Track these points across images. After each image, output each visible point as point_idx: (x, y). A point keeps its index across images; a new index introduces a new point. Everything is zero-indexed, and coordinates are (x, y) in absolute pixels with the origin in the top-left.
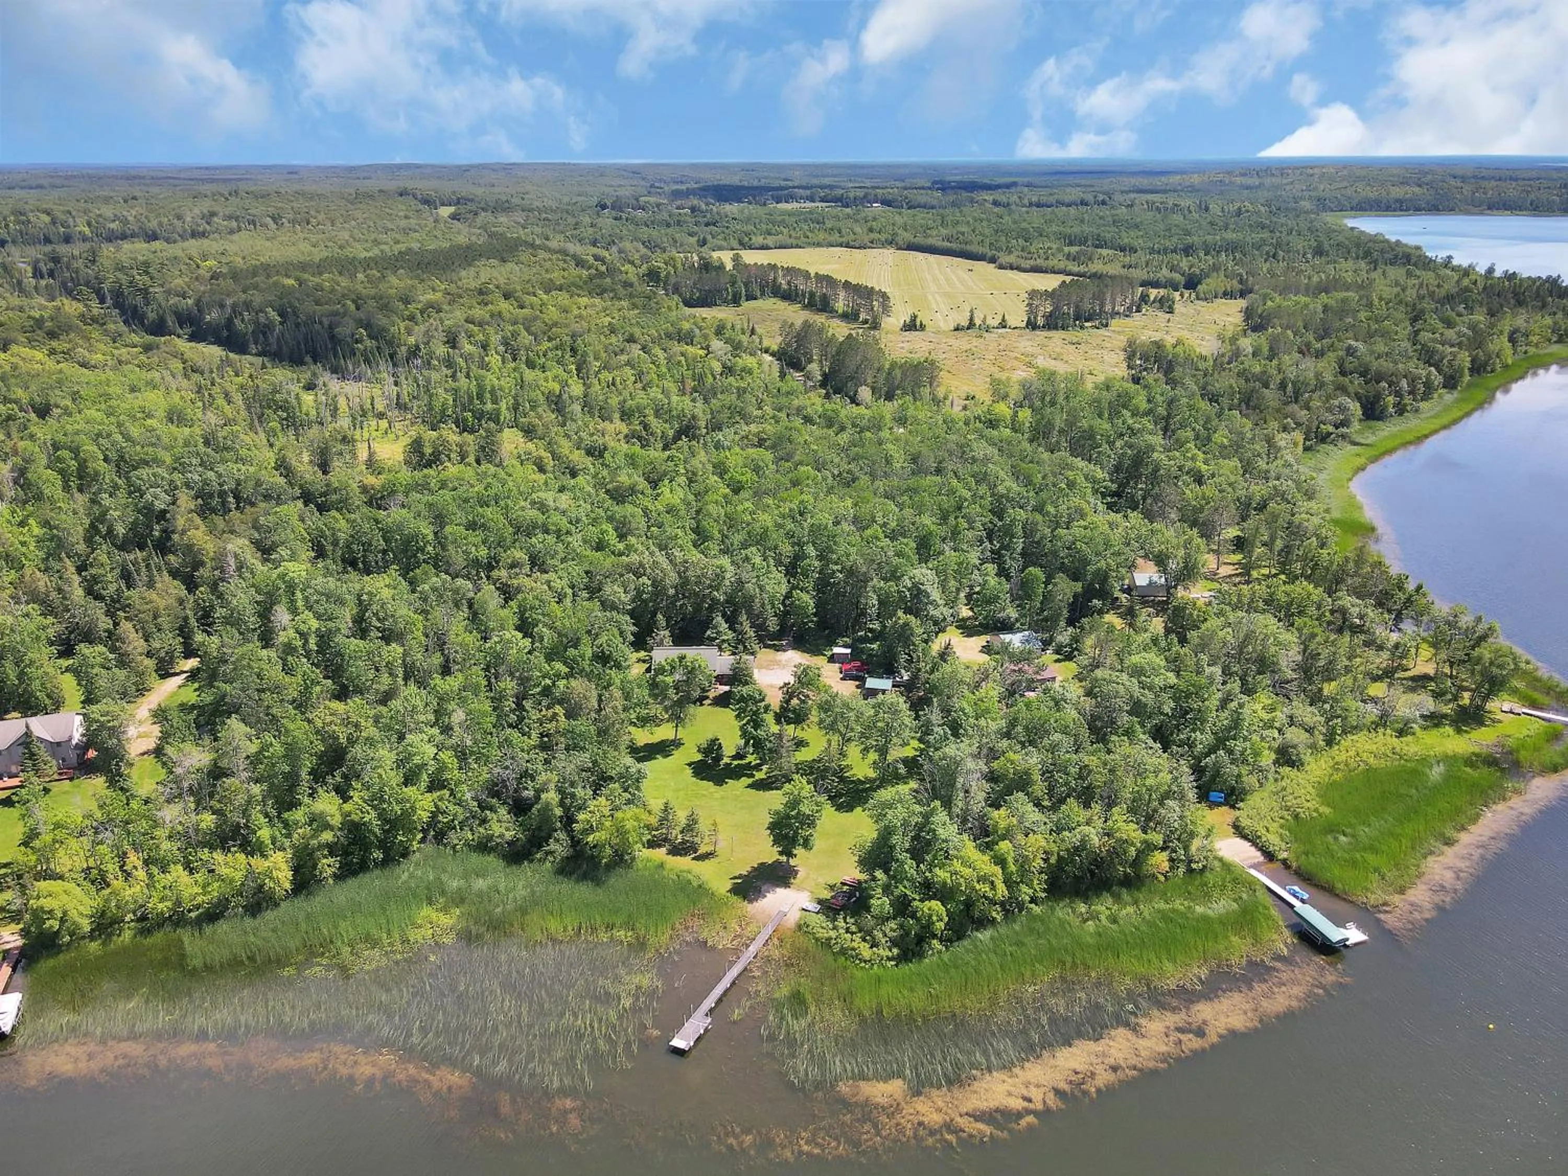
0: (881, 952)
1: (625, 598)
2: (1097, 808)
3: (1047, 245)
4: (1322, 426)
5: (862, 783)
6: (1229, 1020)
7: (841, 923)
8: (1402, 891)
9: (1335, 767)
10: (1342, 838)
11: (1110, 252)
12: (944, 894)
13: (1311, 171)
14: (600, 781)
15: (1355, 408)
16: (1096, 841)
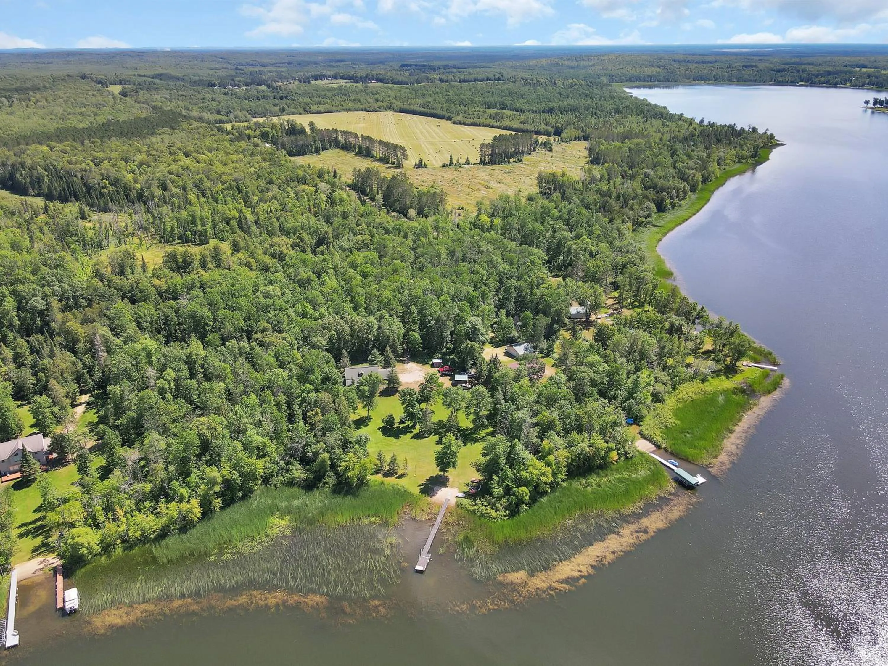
0: (501, 513)
1: (325, 343)
2: (586, 434)
3: (477, 109)
4: (640, 219)
5: (467, 430)
6: (657, 525)
7: (478, 501)
8: (716, 457)
9: (678, 401)
10: (688, 435)
11: (512, 112)
12: (526, 483)
13: (603, 58)
14: (346, 445)
15: (653, 206)
16: (588, 450)
